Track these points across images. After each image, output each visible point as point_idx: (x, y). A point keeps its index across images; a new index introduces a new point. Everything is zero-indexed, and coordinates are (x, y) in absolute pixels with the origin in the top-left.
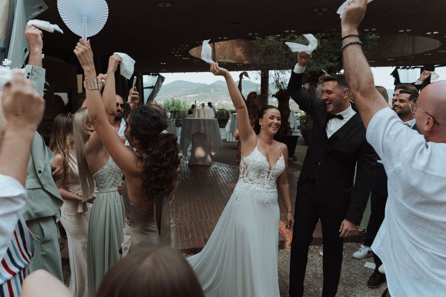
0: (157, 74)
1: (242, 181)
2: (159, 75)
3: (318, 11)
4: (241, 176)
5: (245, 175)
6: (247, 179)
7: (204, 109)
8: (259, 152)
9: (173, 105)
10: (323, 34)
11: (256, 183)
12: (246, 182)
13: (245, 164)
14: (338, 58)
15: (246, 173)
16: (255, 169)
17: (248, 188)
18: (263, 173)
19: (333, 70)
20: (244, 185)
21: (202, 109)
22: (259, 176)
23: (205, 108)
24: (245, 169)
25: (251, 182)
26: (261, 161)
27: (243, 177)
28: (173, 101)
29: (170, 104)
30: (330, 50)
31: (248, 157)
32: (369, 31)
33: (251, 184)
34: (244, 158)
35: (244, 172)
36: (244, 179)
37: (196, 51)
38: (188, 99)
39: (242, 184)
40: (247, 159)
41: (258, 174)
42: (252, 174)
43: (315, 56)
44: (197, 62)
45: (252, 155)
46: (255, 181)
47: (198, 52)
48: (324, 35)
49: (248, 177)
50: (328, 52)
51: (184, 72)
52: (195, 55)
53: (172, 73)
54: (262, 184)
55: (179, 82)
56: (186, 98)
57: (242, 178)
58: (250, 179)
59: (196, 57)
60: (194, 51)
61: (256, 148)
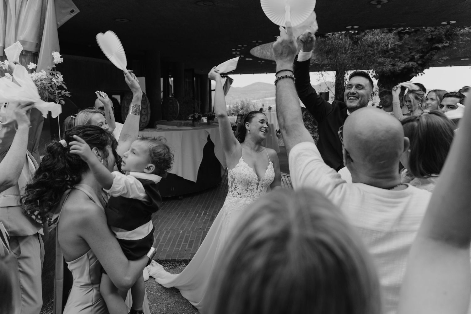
0: (225, 75)
1: (231, 196)
2: (227, 77)
3: (377, 3)
4: (230, 190)
5: (233, 189)
6: (235, 193)
7: (270, 113)
8: (245, 163)
9: (242, 108)
10: (406, 29)
11: (245, 197)
12: (235, 196)
13: (232, 177)
14: (420, 56)
15: (234, 186)
16: (242, 182)
17: (236, 203)
18: (252, 186)
19: (414, 70)
20: (233, 199)
21: (268, 112)
22: (248, 189)
23: (272, 112)
24: (233, 182)
25: (240, 195)
26: (248, 173)
27: (232, 191)
28: (242, 104)
29: (240, 107)
30: (412, 47)
31: (233, 169)
32: (447, 24)
33: (240, 198)
34: (230, 170)
35: (232, 186)
36: (233, 193)
37: (260, 51)
38: (267, 102)
39: (231, 199)
40: (233, 171)
41: (247, 187)
42: (240, 187)
43: (394, 54)
44: (261, 63)
45: (238, 167)
46: (243, 194)
47: (262, 52)
48: (408, 30)
49: (236, 191)
50: (410, 49)
51: (253, 74)
52: (259, 55)
53: (241, 74)
54: (252, 197)
55: (258, 84)
56: (265, 101)
57: (230, 192)
58: (238, 193)
59: (259, 57)
60: (257, 51)
61: (241, 159)
